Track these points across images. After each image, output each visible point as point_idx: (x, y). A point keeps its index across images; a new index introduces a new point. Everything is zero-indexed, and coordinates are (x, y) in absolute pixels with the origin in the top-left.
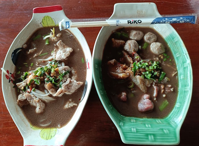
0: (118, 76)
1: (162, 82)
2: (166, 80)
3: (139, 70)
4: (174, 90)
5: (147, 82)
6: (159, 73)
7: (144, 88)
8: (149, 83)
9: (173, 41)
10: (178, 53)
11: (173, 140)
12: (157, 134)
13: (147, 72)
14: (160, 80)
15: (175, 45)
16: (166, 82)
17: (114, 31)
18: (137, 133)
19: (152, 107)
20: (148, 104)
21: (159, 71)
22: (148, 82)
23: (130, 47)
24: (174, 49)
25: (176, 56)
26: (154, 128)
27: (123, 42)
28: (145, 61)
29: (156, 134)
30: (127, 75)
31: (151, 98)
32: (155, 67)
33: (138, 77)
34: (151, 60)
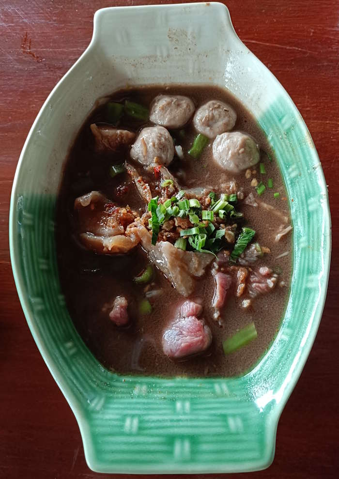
0: (101, 246)
1: (243, 259)
2: (255, 252)
3: (171, 222)
4: (276, 284)
5: (194, 262)
6: (232, 231)
7: (182, 281)
8: (199, 264)
9: (280, 126)
10: (294, 166)
11: (250, 455)
12: (205, 435)
13: (194, 231)
14: (234, 252)
15: (287, 141)
16: (255, 259)
17: (102, 101)
18: (138, 434)
19: (202, 341)
20: (190, 332)
21: (235, 225)
22: (197, 262)
23: (147, 151)
24: (284, 153)
25: (289, 174)
26: (200, 412)
27: (127, 135)
28: (192, 192)
29: (199, 436)
30: (131, 242)
31: (203, 314)
32: (220, 211)
33: (164, 245)
34: (214, 190)
